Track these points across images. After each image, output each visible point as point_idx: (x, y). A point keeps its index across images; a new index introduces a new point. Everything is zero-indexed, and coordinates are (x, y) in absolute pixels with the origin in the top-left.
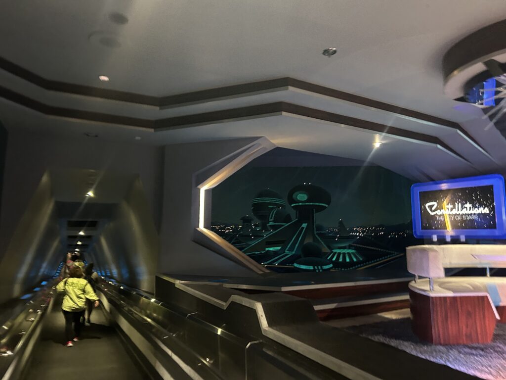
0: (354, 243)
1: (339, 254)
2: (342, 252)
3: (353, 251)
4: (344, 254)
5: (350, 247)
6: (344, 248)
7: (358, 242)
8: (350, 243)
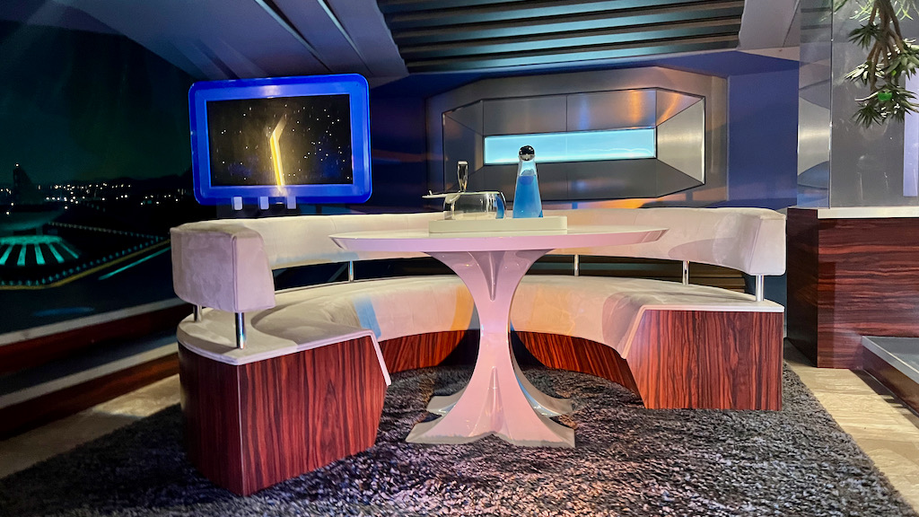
0: (59, 220)
1: (17, 248)
2: (25, 243)
3: (56, 239)
4: (31, 248)
5: (46, 230)
6: (32, 232)
7: (65, 217)
8: (48, 220)
